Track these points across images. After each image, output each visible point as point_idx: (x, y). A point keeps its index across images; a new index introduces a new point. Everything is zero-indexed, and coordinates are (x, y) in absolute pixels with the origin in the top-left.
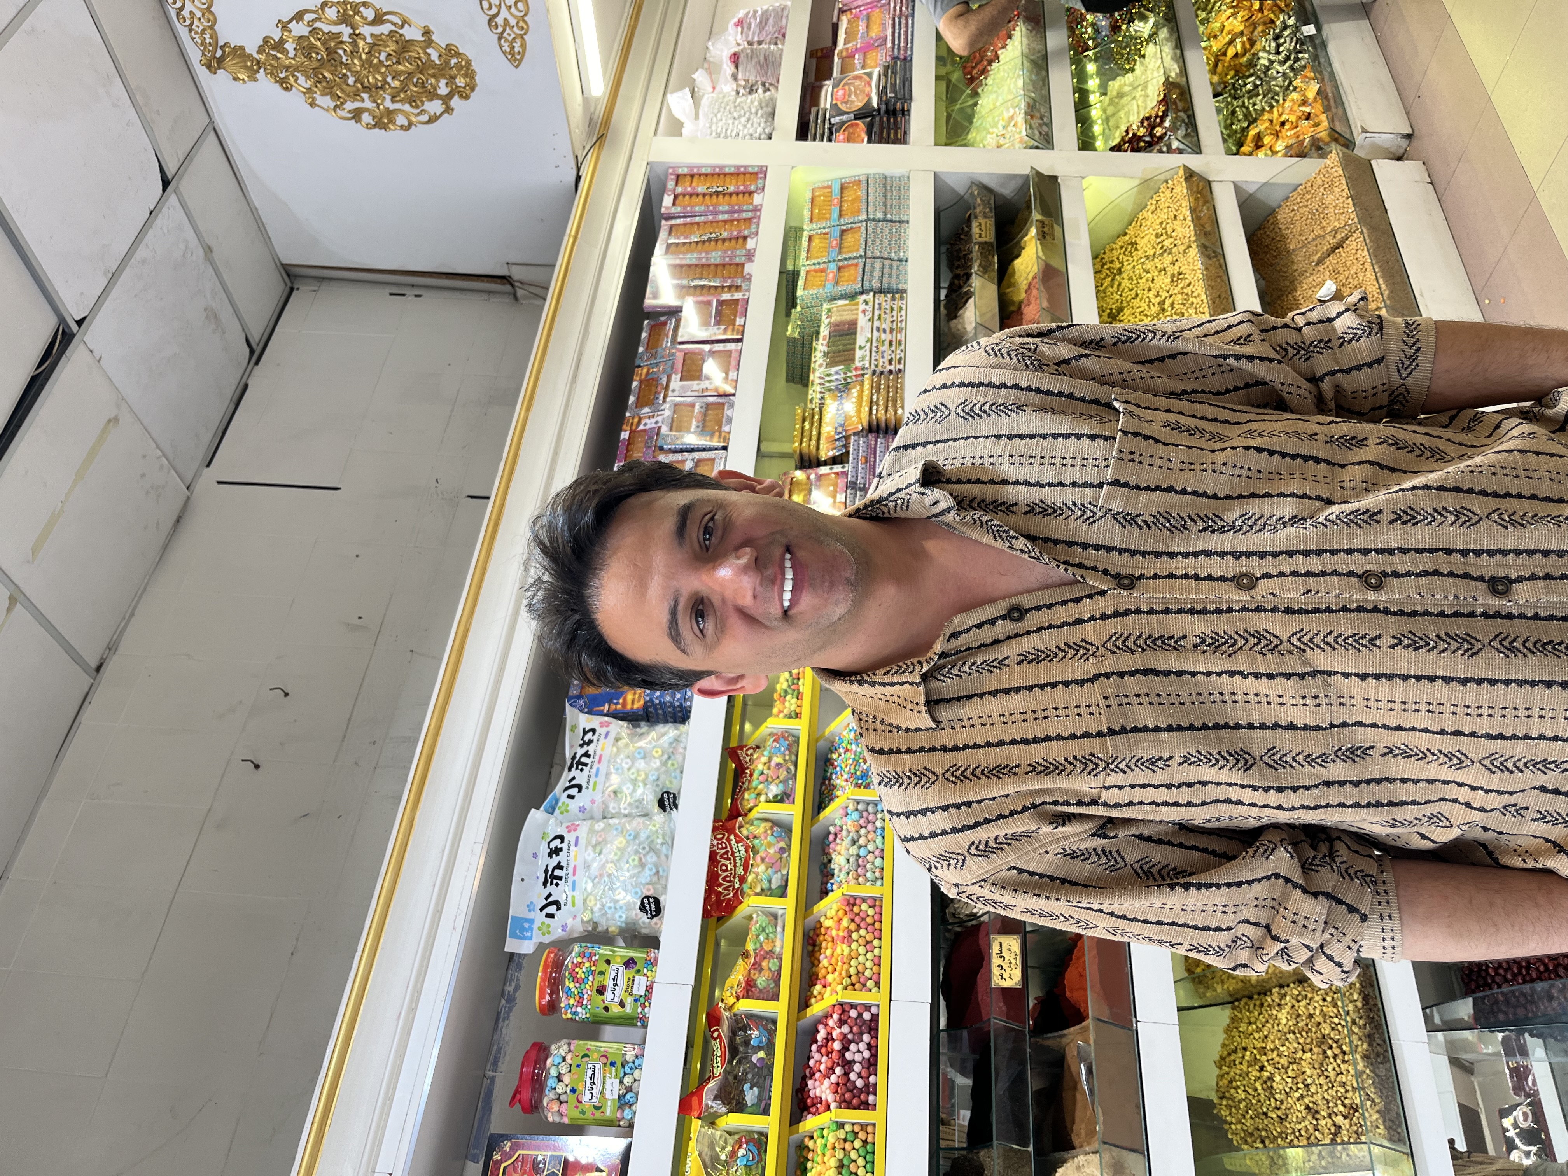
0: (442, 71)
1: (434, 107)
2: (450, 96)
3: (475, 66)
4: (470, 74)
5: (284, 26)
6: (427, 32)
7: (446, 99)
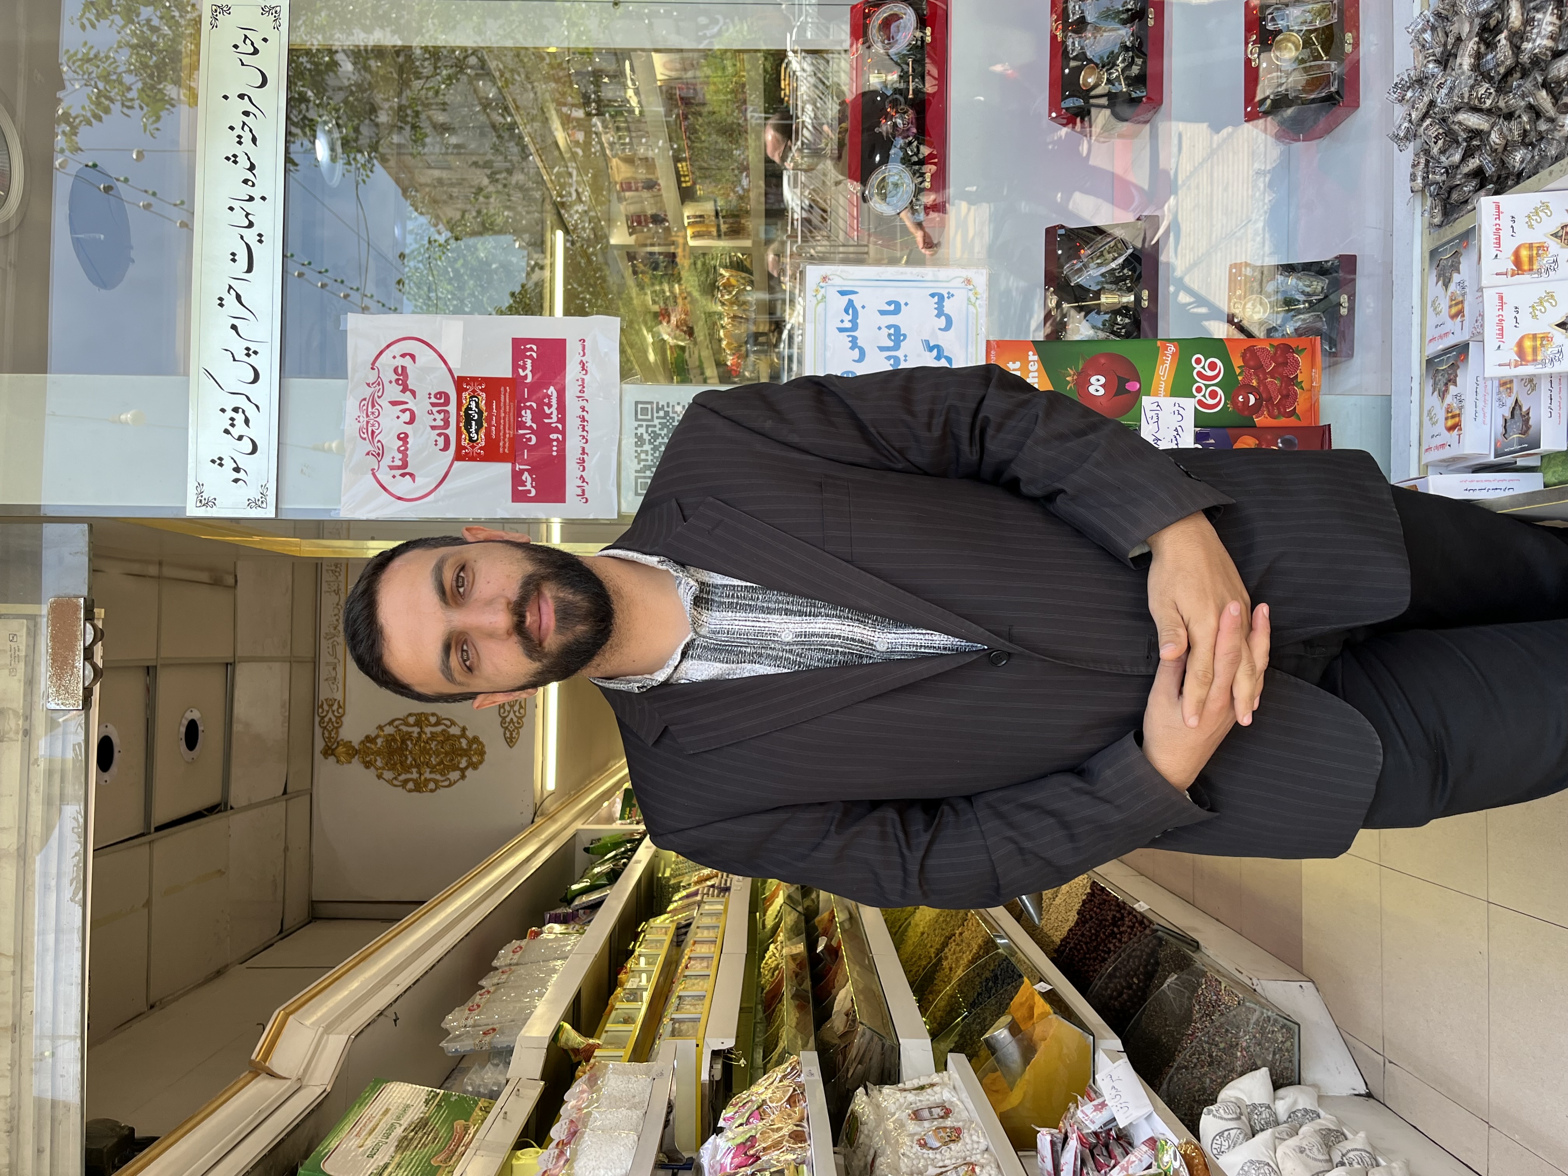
0: (465, 753)
1: (454, 775)
2: (466, 768)
3: (486, 749)
4: (482, 753)
5: (380, 728)
6: (464, 729)
7: (463, 770)
